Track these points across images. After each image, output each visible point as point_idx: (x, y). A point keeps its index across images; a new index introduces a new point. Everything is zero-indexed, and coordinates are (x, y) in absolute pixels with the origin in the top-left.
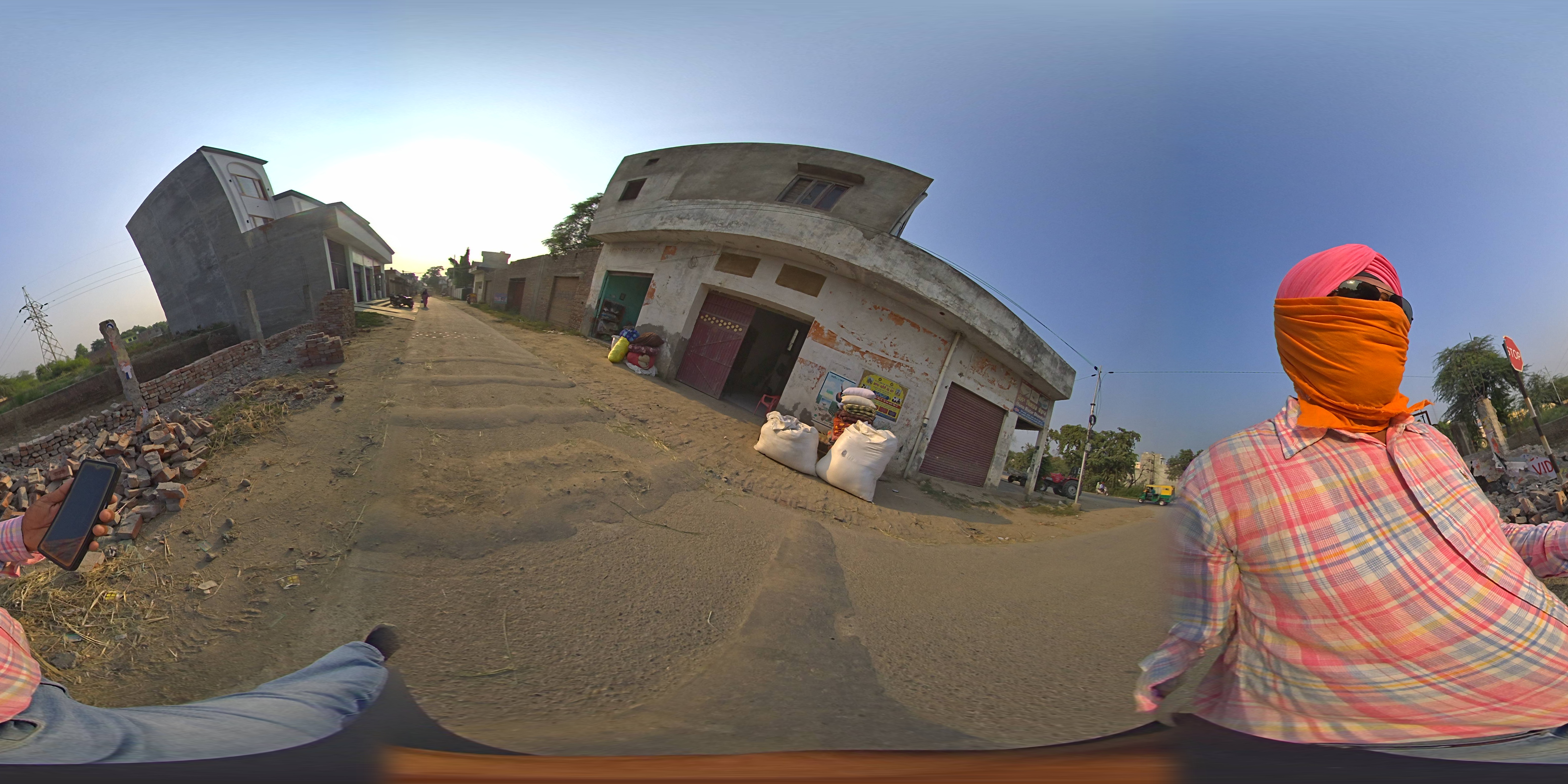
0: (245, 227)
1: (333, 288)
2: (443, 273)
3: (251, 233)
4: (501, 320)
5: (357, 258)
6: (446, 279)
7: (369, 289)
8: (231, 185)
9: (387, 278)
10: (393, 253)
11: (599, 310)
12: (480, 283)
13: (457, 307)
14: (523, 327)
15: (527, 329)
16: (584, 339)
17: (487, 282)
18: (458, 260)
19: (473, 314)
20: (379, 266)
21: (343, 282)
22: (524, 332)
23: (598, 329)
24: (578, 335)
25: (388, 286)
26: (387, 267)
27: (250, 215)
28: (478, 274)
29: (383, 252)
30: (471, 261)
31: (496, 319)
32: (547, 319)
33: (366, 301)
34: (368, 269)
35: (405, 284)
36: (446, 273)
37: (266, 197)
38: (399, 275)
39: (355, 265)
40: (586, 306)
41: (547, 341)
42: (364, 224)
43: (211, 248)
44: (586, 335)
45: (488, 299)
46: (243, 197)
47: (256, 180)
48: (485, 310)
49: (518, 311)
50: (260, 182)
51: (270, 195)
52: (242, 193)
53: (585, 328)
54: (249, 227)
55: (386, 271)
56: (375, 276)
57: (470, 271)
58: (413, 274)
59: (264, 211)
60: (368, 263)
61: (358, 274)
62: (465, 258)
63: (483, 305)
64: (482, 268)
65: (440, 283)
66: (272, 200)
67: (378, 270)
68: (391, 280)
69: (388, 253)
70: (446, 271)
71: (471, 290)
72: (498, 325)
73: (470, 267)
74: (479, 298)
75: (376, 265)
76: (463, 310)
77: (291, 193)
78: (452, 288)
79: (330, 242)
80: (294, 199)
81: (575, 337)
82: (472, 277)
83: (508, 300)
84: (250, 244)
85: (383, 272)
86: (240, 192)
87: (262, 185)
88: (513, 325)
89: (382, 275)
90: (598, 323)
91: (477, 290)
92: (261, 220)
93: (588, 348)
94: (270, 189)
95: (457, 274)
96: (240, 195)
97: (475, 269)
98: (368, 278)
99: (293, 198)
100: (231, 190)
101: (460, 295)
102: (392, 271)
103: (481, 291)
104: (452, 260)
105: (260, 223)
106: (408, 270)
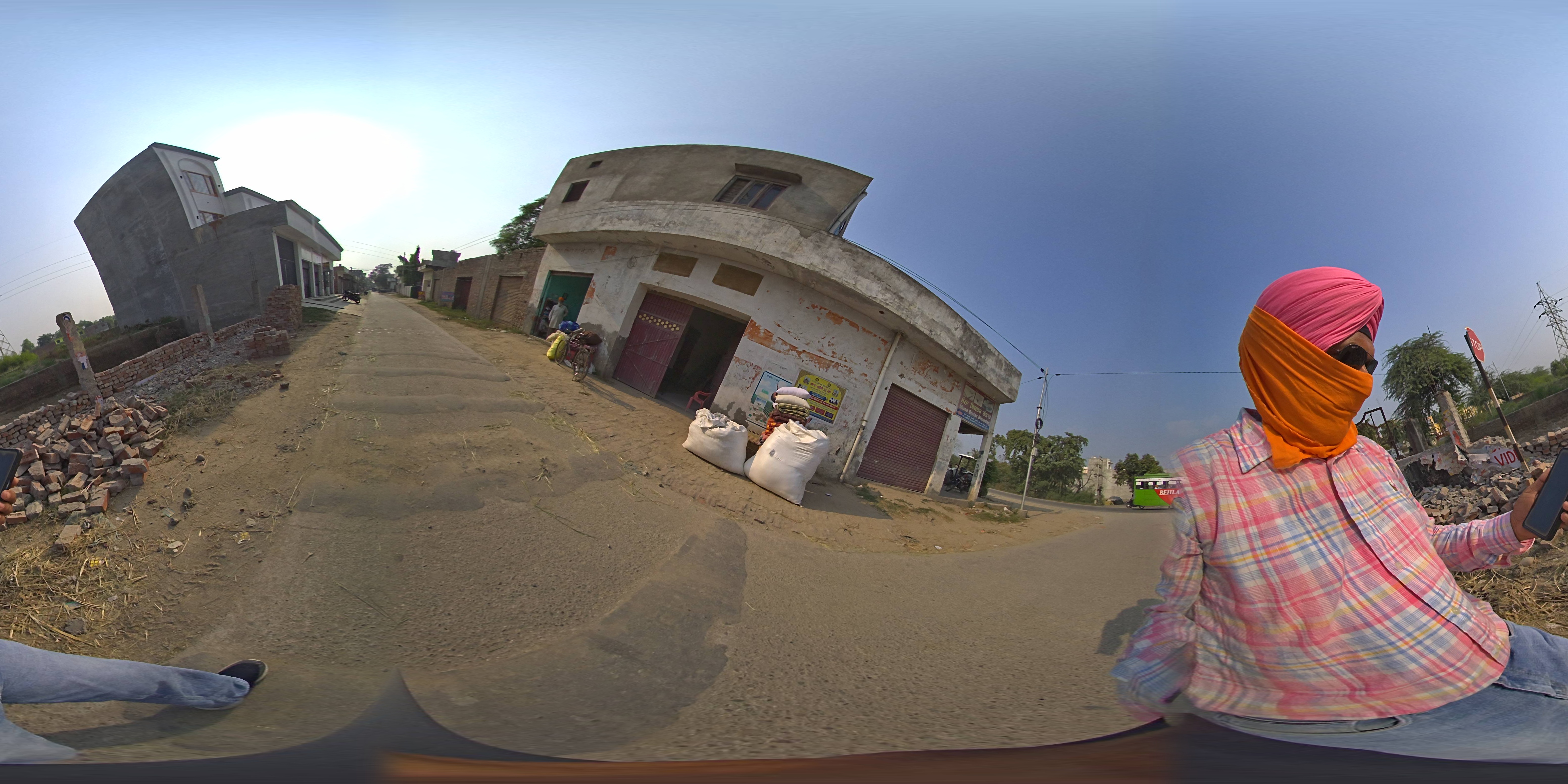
0: (195, 223)
1: (282, 284)
2: (391, 271)
3: (201, 229)
4: (446, 317)
5: (305, 254)
6: (395, 276)
7: (317, 285)
8: (182, 181)
9: (336, 275)
10: (342, 250)
11: (542, 309)
12: (429, 281)
13: (405, 304)
14: (467, 325)
15: (471, 326)
16: (525, 337)
17: (435, 280)
18: (408, 258)
19: (419, 312)
20: (328, 263)
21: (291, 277)
22: (468, 330)
23: (540, 328)
24: (520, 333)
25: (336, 282)
26: (336, 264)
27: (200, 212)
28: (427, 272)
29: (334, 248)
30: (420, 260)
31: (442, 316)
32: (492, 317)
33: (314, 297)
34: (316, 266)
35: (354, 281)
36: (395, 271)
37: (216, 193)
38: (347, 272)
39: (304, 261)
40: (529, 305)
41: (489, 339)
42: (313, 221)
43: (160, 243)
44: (528, 333)
45: (436, 297)
46: (193, 193)
47: (207, 176)
48: (433, 308)
49: (464, 308)
50: (211, 179)
51: (221, 192)
52: (193, 190)
53: (528, 326)
54: (199, 223)
55: (335, 268)
56: (324, 273)
57: (419, 269)
58: (361, 271)
59: (213, 206)
60: (317, 260)
61: (307, 270)
62: (415, 256)
63: (430, 303)
64: (431, 266)
65: (388, 280)
66: (223, 197)
67: (327, 266)
68: (340, 277)
69: (337, 250)
70: (395, 269)
71: (421, 288)
72: (443, 323)
73: (420, 265)
74: (428, 296)
75: (325, 261)
76: (410, 307)
77: (242, 190)
78: (400, 285)
79: (278, 238)
80: (245, 196)
81: (517, 335)
82: (421, 275)
83: (455, 298)
84: (199, 240)
85: (331, 269)
86: (191, 188)
87: (213, 181)
88: (458, 322)
89: (330, 271)
90: (540, 321)
91: (425, 288)
92: (211, 216)
93: (528, 345)
94: (221, 185)
95: (406, 272)
96: (191, 191)
97: (424, 267)
98: (317, 274)
99: (243, 194)
100: (181, 187)
101: (409, 294)
102: (341, 268)
103: (429, 289)
104: (400, 257)
105: (210, 219)
106: (356, 267)
